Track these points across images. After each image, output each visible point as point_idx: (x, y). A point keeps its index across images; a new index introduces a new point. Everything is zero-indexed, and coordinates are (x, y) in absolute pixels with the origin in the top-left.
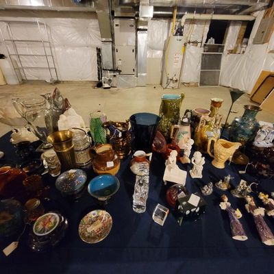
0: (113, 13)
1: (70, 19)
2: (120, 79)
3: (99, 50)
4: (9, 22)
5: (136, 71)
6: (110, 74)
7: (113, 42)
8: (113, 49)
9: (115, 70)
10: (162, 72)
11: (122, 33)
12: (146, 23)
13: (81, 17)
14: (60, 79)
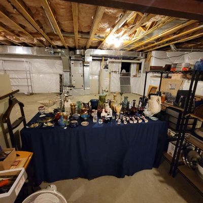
0: (70, 58)
1: (44, 60)
2: (75, 91)
3: (61, 76)
4: (4, 60)
5: (84, 86)
6: (68, 88)
7: (70, 72)
8: (70, 75)
9: (71, 86)
10: (99, 87)
11: (76, 67)
12: (88, 63)
13: (51, 59)
14: (33, 92)
